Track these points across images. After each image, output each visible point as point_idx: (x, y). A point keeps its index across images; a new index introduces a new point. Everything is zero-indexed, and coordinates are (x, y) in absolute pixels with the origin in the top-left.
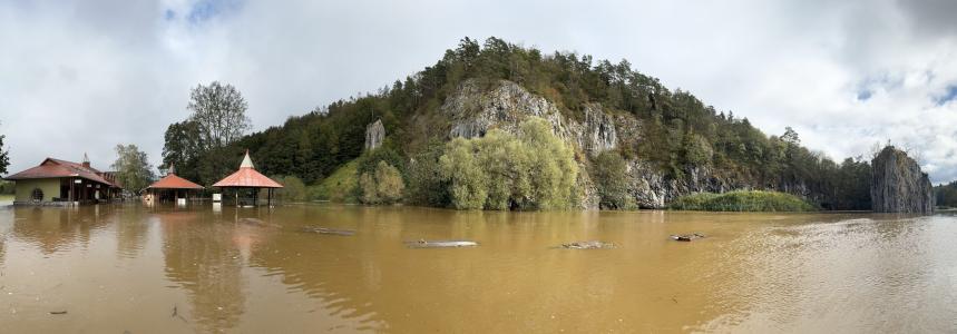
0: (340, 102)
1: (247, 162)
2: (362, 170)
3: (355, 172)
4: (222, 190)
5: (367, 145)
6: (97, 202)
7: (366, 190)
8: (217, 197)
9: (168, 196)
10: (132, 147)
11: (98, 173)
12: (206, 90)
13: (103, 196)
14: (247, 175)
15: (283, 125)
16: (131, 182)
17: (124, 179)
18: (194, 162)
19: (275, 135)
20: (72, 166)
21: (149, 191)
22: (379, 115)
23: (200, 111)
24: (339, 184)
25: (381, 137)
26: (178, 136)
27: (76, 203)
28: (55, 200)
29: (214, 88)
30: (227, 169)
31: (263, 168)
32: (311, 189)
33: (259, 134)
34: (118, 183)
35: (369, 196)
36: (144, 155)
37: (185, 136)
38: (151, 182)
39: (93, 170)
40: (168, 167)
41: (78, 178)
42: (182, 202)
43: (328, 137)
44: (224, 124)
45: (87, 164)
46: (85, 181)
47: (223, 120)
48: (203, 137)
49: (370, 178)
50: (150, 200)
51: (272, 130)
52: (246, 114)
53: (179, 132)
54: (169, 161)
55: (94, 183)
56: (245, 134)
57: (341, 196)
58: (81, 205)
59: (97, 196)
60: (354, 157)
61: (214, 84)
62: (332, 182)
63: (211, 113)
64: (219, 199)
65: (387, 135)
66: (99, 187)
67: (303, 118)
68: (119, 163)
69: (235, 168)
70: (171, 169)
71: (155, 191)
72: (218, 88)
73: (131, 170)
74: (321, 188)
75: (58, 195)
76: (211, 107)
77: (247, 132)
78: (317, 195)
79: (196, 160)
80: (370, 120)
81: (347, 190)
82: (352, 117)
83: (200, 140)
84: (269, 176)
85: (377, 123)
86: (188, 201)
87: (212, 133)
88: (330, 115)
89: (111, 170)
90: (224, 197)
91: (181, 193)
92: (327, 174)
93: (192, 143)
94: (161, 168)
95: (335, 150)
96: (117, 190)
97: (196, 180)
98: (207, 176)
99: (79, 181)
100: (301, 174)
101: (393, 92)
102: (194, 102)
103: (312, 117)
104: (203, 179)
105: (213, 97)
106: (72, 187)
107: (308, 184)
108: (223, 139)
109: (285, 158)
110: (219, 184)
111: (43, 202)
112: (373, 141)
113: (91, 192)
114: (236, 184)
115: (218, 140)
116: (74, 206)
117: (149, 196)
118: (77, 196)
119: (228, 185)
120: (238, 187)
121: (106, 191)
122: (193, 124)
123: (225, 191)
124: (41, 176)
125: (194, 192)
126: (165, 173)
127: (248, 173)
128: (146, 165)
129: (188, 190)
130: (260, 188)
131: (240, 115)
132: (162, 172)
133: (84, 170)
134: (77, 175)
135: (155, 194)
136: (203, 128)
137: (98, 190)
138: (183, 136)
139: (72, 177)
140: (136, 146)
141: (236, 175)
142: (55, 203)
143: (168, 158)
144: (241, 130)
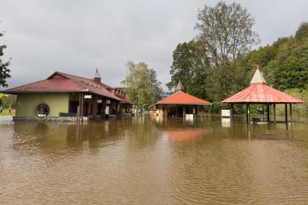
1: (258, 77)
4: (231, 106)
6: (107, 117)
8: (226, 113)
9: (175, 113)
10: (142, 64)
11: (109, 89)
12: (212, 10)
13: (113, 111)
14: (259, 90)
16: (141, 98)
17: (134, 95)
18: (201, 80)
20: (82, 81)
21: (158, 107)
23: (206, 30)
26: (185, 55)
27: (85, 118)
28: (62, 115)
29: (220, 8)
30: (235, 86)
31: (278, 82)
33: (267, 48)
34: (128, 99)
36: (153, 72)
37: (193, 55)
38: (160, 98)
39: (104, 86)
41: (88, 93)
42: (190, 117)
44: (231, 41)
45: (98, 80)
46: (95, 96)
47: (229, 37)
48: (210, 55)
50: (159, 116)
51: (282, 41)
52: (253, 29)
53: (187, 51)
54: (176, 79)
55: (104, 98)
56: (252, 49)
58: (90, 119)
59: (107, 111)
61: (220, 4)
63: (218, 32)
64: (228, 114)
66: (109, 102)
68: (129, 80)
69: (244, 84)
70: (179, 86)
71: (164, 107)
72: (224, 7)
73: (141, 87)
75: (66, 110)
76: (218, 26)
77: (254, 47)
79: (204, 77)
83: (207, 59)
84: (283, 90)
86: (196, 116)
87: (219, 51)
89: (122, 86)
90: (233, 112)
91: (189, 109)
93: (199, 62)
94: (170, 85)
96: (127, 106)
97: (203, 96)
98: (214, 93)
99: (89, 97)
102: (201, 23)
104: (210, 95)
106: (82, 103)
108: (230, 55)
109: (300, 70)
110: (228, 100)
111: (49, 117)
113: (101, 108)
114: (247, 100)
115: (225, 57)
116: (82, 121)
117: (158, 112)
118: (87, 111)
119: (238, 101)
120: (248, 104)
121: (117, 106)
122: (199, 43)
123: (235, 106)
124: (48, 90)
125: (202, 108)
126: (173, 90)
127: (260, 88)
128: (155, 81)
129: (195, 106)
130: (274, 104)
131: (247, 30)
132: (170, 88)
133: (95, 85)
134: (87, 90)
135: (164, 110)
136: (210, 46)
137: (108, 105)
138: (190, 55)
139: (81, 92)
140: (146, 63)
141: (246, 90)
142: (62, 118)
143: (176, 75)
144: (248, 46)
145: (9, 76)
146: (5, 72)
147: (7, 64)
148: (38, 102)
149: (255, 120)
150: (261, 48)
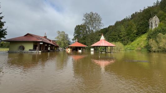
0: (136, 13)
1: (102, 38)
2: (149, 38)
3: (145, 38)
4: (94, 47)
5: (150, 28)
6: (49, 51)
7: (152, 46)
8: (92, 49)
9: (75, 49)
10: (63, 32)
11: (50, 41)
12: (88, 14)
13: (51, 49)
14: (103, 42)
15: (114, 25)
17: (60, 43)
18: (84, 39)
19: (111, 28)
20: (38, 37)
21: (69, 47)
22: (155, 13)
23: (86, 21)
24: (138, 44)
25: (158, 22)
27: (40, 51)
28: (30, 50)
29: (91, 14)
30: (95, 40)
31: (108, 40)
32: (126, 46)
33: (106, 28)
34: (58, 44)
35: (154, 49)
36: (67, 35)
38: (70, 44)
39: (48, 39)
40: (76, 40)
41: (41, 42)
42: (80, 51)
43: (132, 27)
44: (94, 25)
45: (45, 37)
46: (44, 43)
47: (94, 24)
48: (87, 30)
49: (154, 41)
53: (80, 28)
55: (48, 44)
57: (140, 49)
58: (42, 52)
59: (49, 49)
60: (144, 33)
61: (91, 13)
62: (135, 43)
63: (90, 22)
64: (93, 50)
65: (160, 21)
66: (50, 45)
67: (122, 21)
68: (58, 38)
69: (98, 40)
70: (77, 40)
71: (71, 47)
72: (92, 14)
73: (62, 40)
74: (130, 46)
75: (32, 48)
76: (90, 20)
77: (102, 28)
78: (129, 48)
80: (151, 16)
81: (142, 47)
82: (142, 17)
83: (86, 31)
84: (110, 42)
85: (155, 17)
86: (82, 50)
87: (90, 29)
88: (131, 19)
89: (55, 40)
90: (95, 49)
91: (80, 48)
92: (132, 41)
93: (84, 32)
94: (73, 40)
95: (135, 31)
96: (57, 47)
97: (85, 44)
98: (89, 43)
99: (42, 43)
100: (122, 41)
101: (161, 2)
102: (85, 18)
103: (124, 21)
104: (87, 43)
105: (91, 17)
106: (39, 46)
107: (125, 45)
108: (94, 30)
109: (115, 36)
110: (93, 45)
111: (24, 51)
112: (154, 25)
113: (47, 47)
114: (99, 45)
115: (92, 31)
116: (39, 52)
117: (69, 49)
118: (41, 49)
119: (96, 45)
120: (99, 46)
121: (53, 47)
122: (84, 25)
123: (95, 47)
124: (24, 40)
125: (84, 48)
126: (74, 41)
127: (103, 41)
128: (68, 38)
129: (82, 47)
130: (107, 46)
131: (100, 22)
132: (73, 41)
133: (44, 39)
134: (41, 41)
135: (71, 48)
136: (87, 27)
137: (49, 46)
138: (80, 29)
139: (39, 42)
140: (64, 31)
141: (99, 42)
142: (30, 51)
143: (76, 36)
144: (100, 27)
145: (6, 34)
146: (4, 33)
147: (6, 29)
148: (19, 45)
149: (101, 52)
150: (104, 29)
